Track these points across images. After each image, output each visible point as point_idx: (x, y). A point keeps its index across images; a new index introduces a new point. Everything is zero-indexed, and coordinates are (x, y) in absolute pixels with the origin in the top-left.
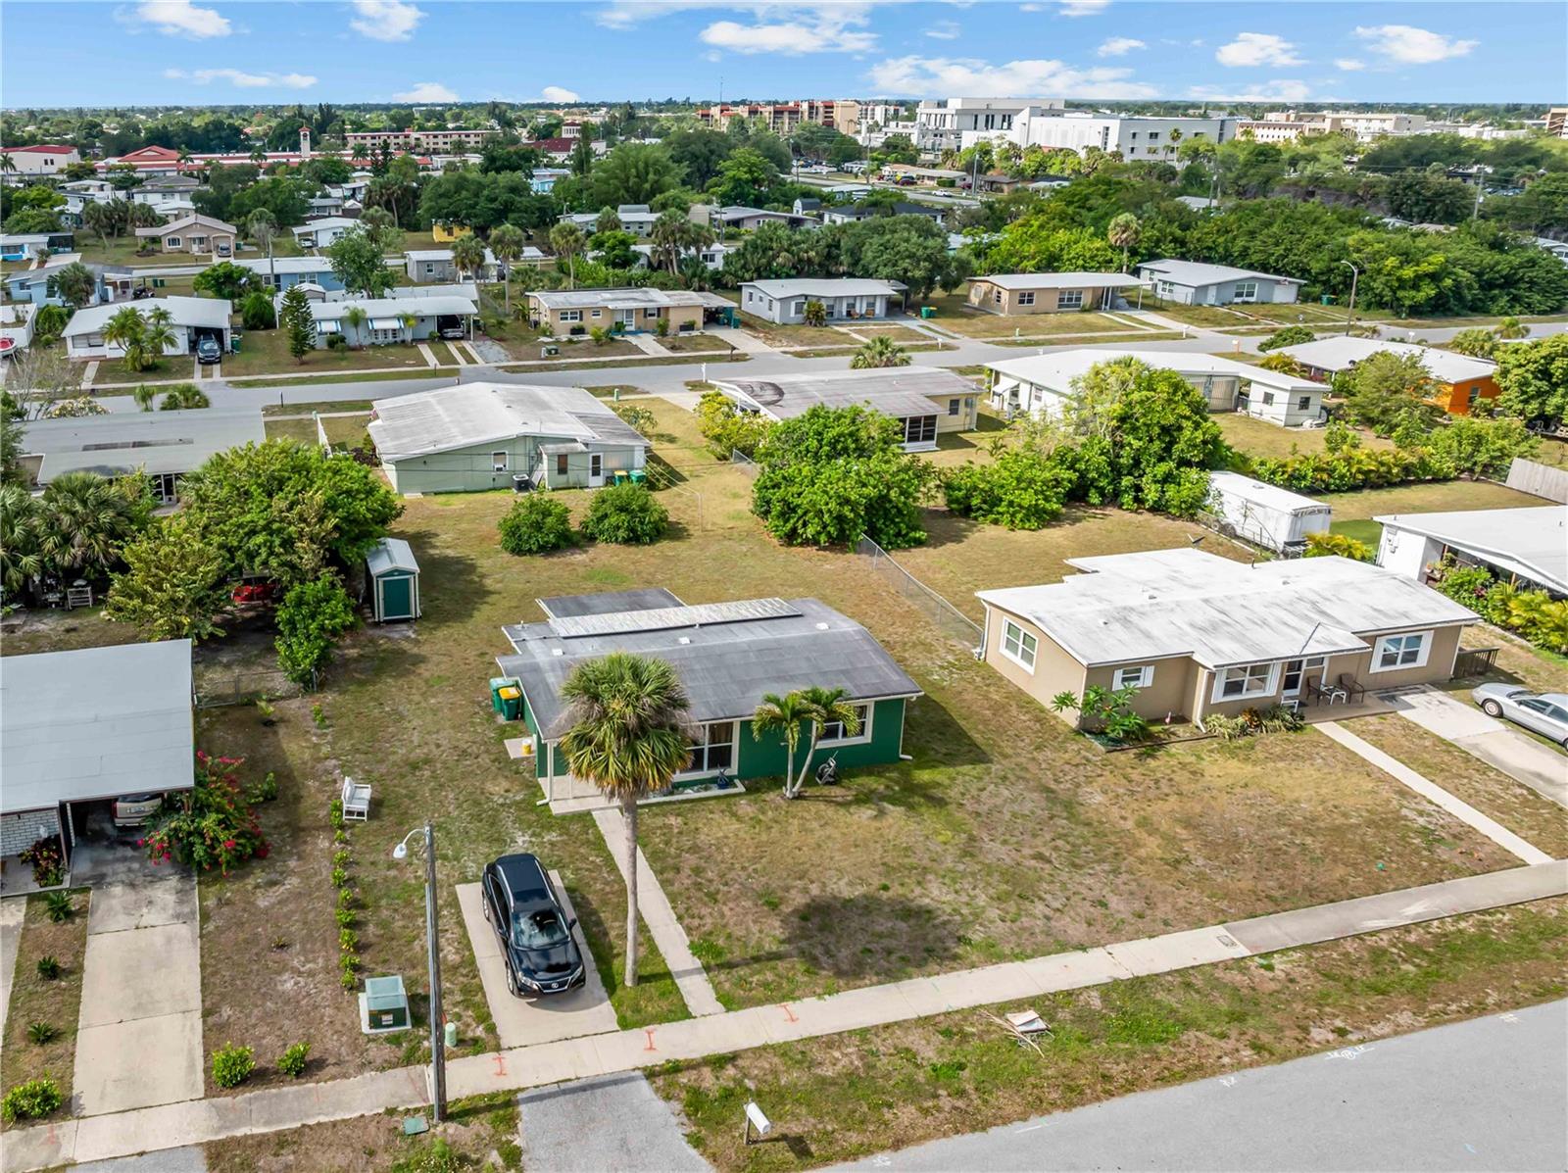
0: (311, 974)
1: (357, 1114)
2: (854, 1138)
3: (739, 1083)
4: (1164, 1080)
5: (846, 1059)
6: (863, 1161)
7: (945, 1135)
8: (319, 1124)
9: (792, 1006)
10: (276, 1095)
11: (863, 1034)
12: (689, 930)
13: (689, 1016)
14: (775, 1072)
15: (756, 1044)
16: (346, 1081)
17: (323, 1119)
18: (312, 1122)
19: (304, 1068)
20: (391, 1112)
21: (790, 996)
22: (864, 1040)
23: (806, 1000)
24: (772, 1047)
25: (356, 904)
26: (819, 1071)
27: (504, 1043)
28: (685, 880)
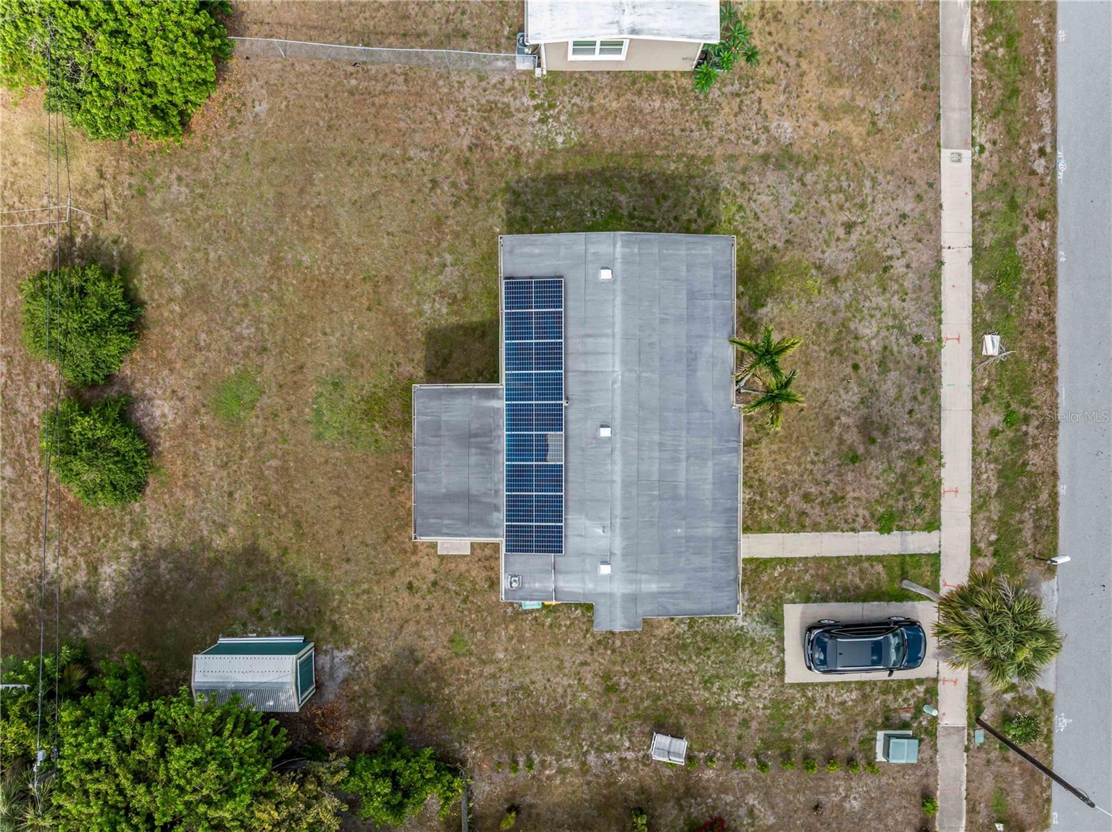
0: (849, 789)
1: (965, 768)
2: (1044, 496)
3: (991, 544)
4: (1052, 294)
5: (990, 472)
6: (1060, 499)
7: (1056, 445)
8: (967, 790)
9: (946, 486)
10: (941, 814)
11: (975, 453)
12: (865, 528)
13: (938, 555)
14: (989, 519)
15: (969, 523)
16: (940, 773)
17: (964, 787)
18: (964, 794)
19: (927, 797)
20: (967, 749)
21: (937, 484)
22: (979, 454)
23: (942, 475)
24: (973, 514)
25: (786, 756)
26: (993, 493)
27: (934, 675)
28: (815, 512)
